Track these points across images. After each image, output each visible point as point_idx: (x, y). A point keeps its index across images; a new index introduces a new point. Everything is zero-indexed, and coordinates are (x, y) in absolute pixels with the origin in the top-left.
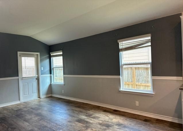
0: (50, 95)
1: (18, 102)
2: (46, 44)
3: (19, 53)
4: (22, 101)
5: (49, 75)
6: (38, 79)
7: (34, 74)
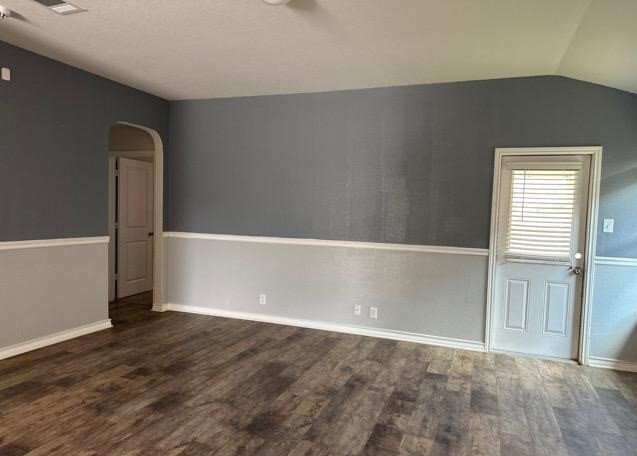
1: (474, 347)
3: (499, 152)
4: (494, 345)
6: (580, 272)
7: (563, 248)
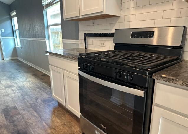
0: (16, 58)
2: (6, 4)
5: (12, 38)
